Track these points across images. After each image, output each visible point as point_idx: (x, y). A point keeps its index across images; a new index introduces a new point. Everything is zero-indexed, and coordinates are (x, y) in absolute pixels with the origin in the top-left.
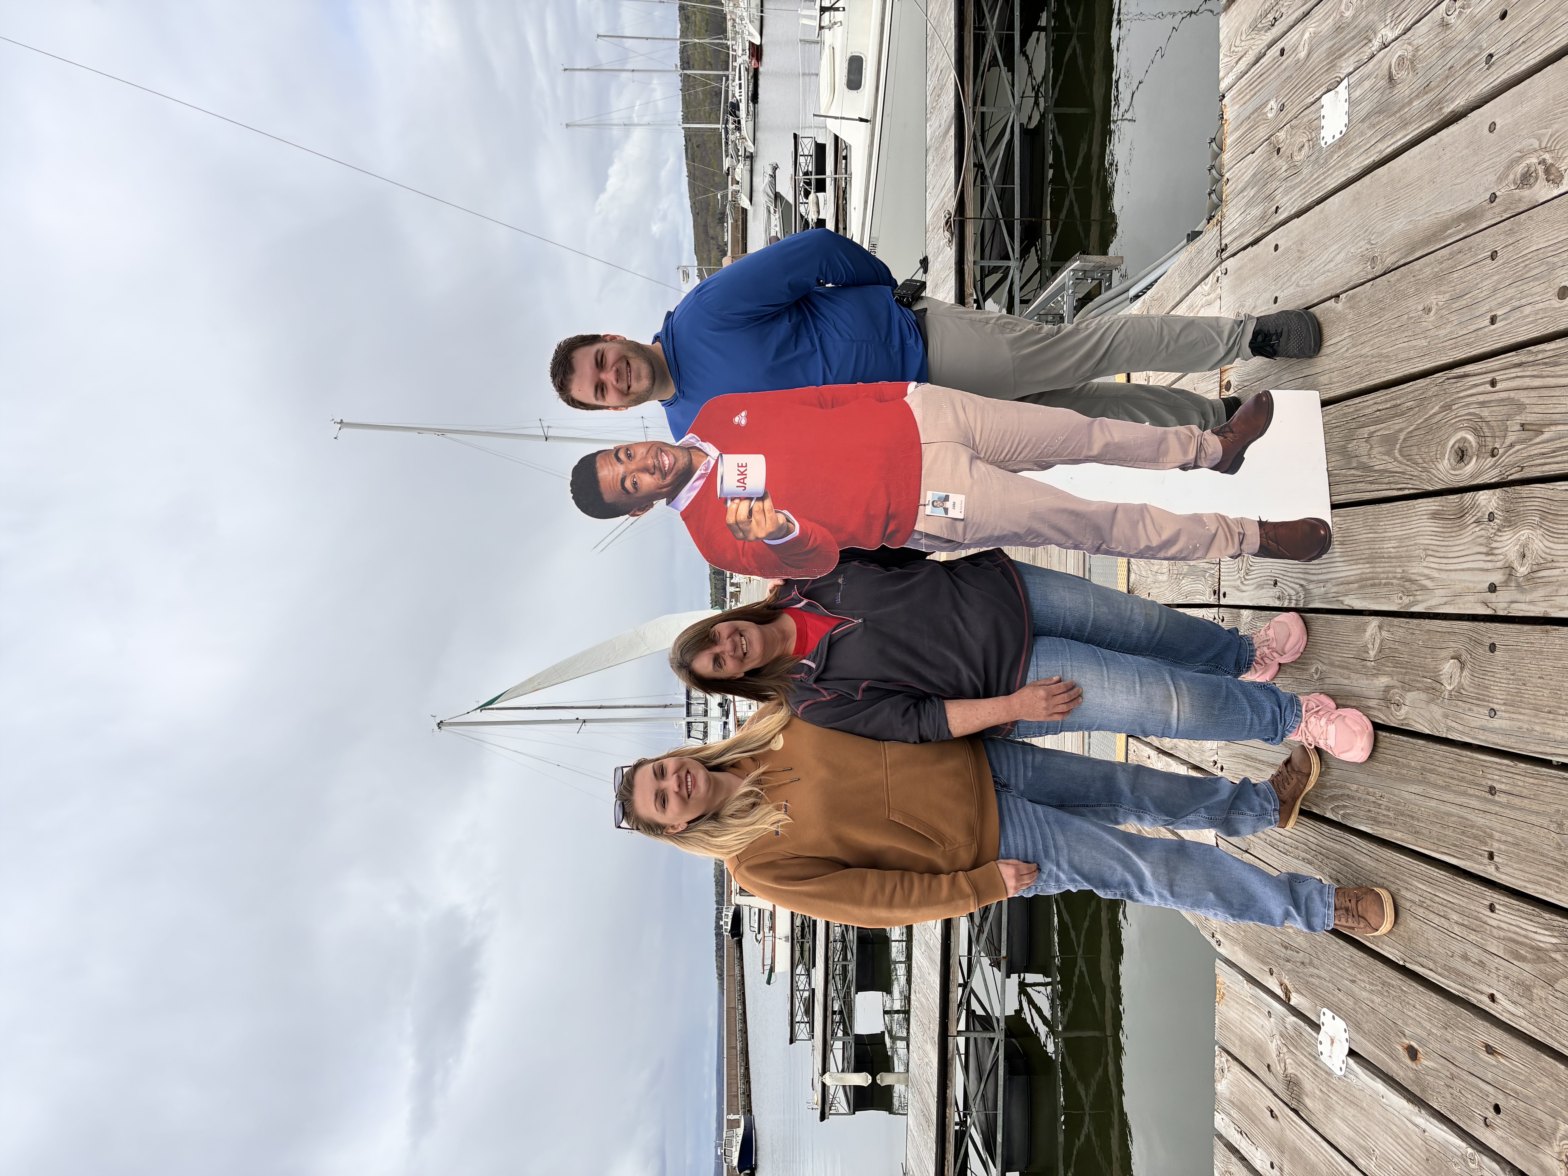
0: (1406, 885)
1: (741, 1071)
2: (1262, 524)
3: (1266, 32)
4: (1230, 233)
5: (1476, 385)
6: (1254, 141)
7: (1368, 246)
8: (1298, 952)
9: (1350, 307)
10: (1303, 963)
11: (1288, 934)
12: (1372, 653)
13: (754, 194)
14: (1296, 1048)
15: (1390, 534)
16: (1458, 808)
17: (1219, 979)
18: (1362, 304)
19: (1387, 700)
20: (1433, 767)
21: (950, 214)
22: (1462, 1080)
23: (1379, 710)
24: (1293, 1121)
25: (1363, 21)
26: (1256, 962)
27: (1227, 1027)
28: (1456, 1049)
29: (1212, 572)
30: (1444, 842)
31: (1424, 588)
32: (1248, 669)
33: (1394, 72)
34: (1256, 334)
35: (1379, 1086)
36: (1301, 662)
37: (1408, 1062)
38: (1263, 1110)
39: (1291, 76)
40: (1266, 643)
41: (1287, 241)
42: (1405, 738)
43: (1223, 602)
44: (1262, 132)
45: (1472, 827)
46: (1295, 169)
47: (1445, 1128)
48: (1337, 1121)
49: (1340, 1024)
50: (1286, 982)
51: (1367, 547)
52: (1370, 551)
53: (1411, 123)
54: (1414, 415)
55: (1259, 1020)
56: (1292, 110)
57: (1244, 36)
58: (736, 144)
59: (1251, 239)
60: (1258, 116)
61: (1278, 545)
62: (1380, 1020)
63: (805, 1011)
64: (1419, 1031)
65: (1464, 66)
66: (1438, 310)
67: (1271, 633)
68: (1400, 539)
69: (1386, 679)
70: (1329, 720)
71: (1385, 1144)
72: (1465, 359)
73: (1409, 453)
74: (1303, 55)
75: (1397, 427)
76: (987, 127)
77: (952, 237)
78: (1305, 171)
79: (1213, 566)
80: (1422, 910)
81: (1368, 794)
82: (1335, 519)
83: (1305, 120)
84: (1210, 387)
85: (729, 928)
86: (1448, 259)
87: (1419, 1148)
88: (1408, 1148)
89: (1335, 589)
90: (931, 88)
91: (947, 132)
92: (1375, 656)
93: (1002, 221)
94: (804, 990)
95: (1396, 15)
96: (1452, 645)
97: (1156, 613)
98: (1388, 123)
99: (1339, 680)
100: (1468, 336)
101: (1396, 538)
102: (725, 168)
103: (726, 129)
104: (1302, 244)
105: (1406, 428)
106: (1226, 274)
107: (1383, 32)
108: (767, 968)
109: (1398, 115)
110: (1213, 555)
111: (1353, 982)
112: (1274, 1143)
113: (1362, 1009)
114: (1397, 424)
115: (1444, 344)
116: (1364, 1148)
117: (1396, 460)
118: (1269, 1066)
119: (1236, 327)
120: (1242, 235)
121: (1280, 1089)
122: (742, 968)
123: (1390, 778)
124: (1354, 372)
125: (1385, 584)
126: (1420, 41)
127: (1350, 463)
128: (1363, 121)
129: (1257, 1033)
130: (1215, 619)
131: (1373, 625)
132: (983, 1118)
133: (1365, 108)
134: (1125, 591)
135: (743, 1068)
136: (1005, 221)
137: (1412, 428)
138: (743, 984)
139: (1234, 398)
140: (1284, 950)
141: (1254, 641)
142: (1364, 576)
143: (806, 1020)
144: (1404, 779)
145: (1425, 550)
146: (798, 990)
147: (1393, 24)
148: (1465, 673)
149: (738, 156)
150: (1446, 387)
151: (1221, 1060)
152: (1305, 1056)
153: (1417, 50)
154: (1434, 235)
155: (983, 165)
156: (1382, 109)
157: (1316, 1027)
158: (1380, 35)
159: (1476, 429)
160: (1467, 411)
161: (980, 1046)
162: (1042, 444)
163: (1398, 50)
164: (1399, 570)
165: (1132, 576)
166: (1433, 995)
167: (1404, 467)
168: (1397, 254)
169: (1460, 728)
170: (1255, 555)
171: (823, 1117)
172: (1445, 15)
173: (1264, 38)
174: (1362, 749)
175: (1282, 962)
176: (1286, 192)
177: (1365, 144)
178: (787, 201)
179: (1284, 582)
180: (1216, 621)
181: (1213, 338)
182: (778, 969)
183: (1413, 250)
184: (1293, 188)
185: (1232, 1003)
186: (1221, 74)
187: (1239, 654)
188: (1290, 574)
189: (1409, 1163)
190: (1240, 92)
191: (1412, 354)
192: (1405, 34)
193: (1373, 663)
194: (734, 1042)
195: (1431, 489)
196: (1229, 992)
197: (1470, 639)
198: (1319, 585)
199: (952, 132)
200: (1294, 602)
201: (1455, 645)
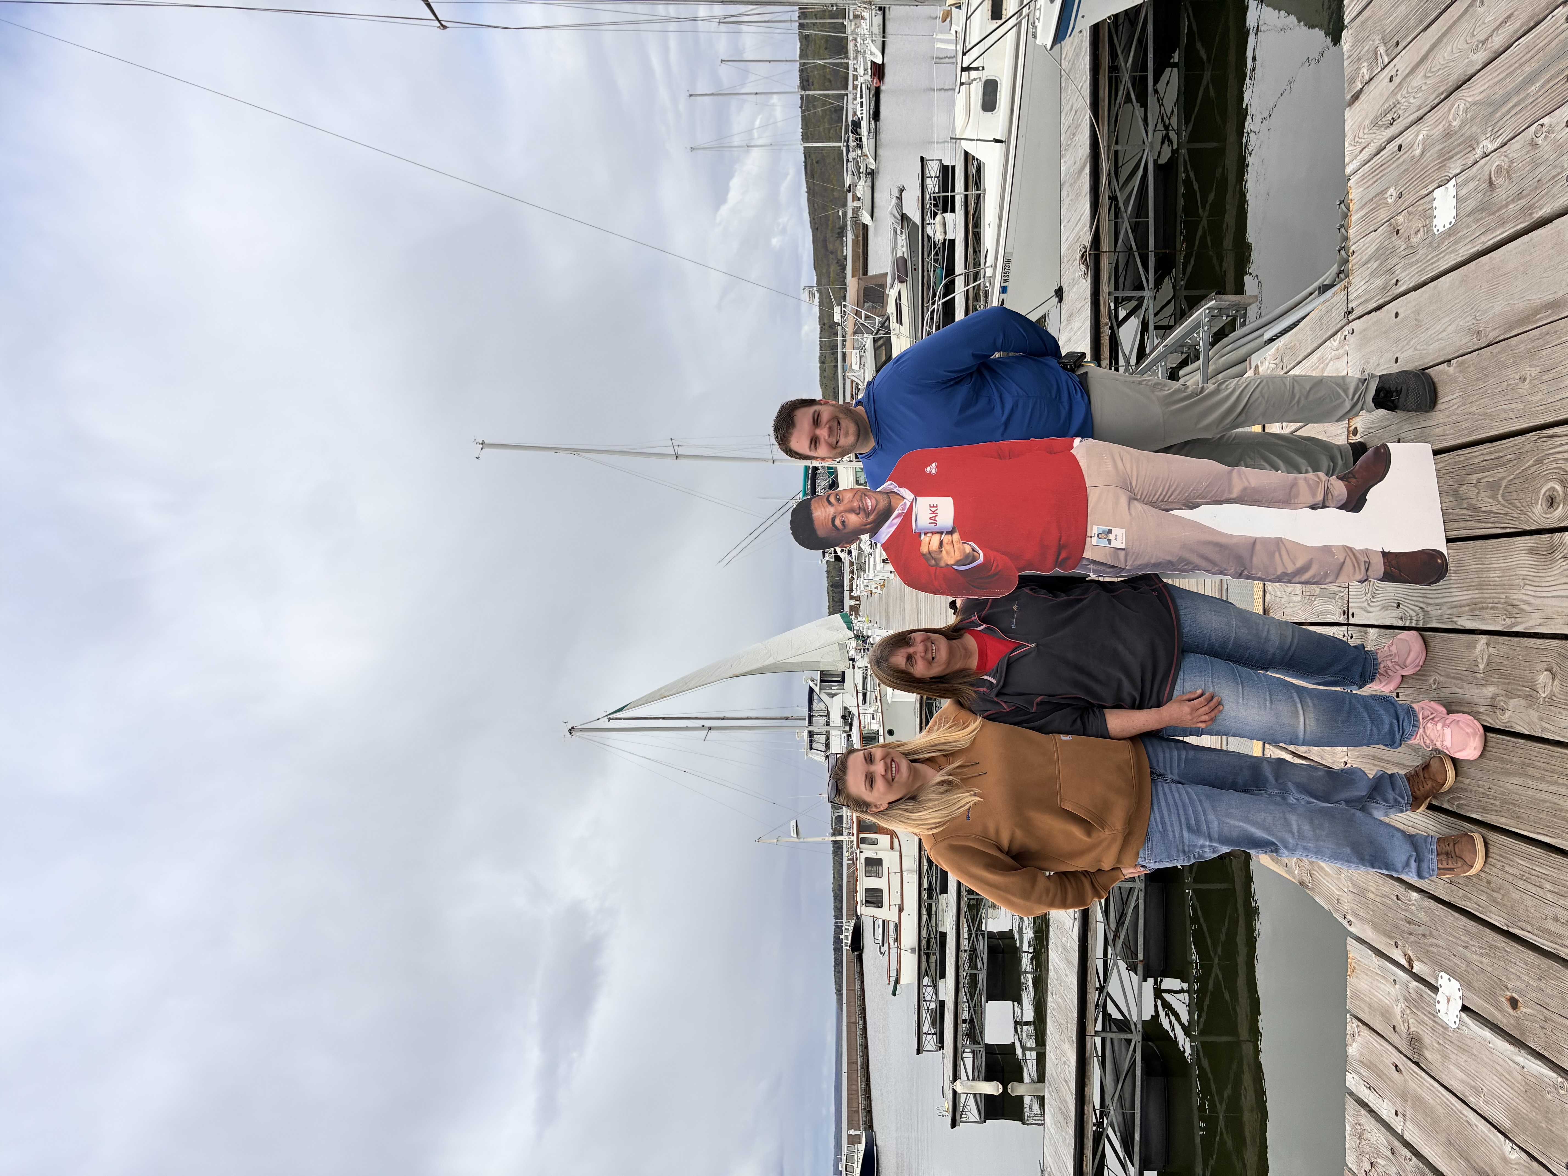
0: (1509, 862)
1: (861, 1086)
2: (1384, 554)
3: (1386, 129)
4: (1356, 298)
5: (1562, 445)
6: (1376, 221)
7: (1475, 322)
8: (1419, 926)
9: (1461, 372)
10: (1424, 935)
11: (1411, 912)
12: (1481, 666)
13: (875, 210)
14: (1417, 1008)
15: (1495, 566)
16: (1550, 795)
17: (1350, 955)
18: (1470, 370)
19: (1494, 706)
20: (1531, 762)
21: (1085, 248)
22: (1553, 1021)
23: (1488, 715)
24: (1414, 1072)
25: (1467, 131)
26: (1383, 938)
27: (1358, 997)
28: (1549, 996)
29: (1342, 594)
30: (1540, 824)
31: (1523, 612)
32: (1372, 680)
33: (1493, 178)
34: (1378, 391)
35: (1487, 1034)
36: (1421, 675)
37: (1510, 1011)
38: (1389, 1066)
39: (1408, 169)
40: (1390, 658)
41: (1405, 310)
42: (1508, 738)
43: (1351, 621)
44: (1384, 214)
45: (1561, 810)
46: (1412, 250)
47: (1540, 1063)
48: (1451, 1067)
49: (1455, 984)
50: (1410, 953)
51: (1476, 576)
52: (1479, 579)
53: (1508, 223)
54: (1513, 466)
55: (1386, 988)
56: (1409, 199)
57: (1366, 131)
58: (857, 162)
59: (1374, 305)
60: (1380, 200)
61: (1400, 571)
62: (1488, 977)
63: (932, 1022)
64: (1519, 984)
65: (1550, 180)
66: (1531, 380)
67: (1394, 648)
68: (1503, 570)
69: (1493, 688)
70: (1444, 724)
71: (1492, 1083)
72: (1553, 422)
73: (1509, 498)
74: (1418, 152)
75: (1500, 475)
76: (1120, 165)
77: (1087, 269)
78: (1421, 252)
79: (1342, 589)
80: (1522, 882)
81: (1478, 787)
82: (1450, 551)
83: (1421, 208)
84: (1339, 432)
85: (849, 942)
86: (1538, 339)
87: (1519, 1083)
88: (1510, 1084)
89: (1449, 612)
90: (1066, 126)
91: (1082, 169)
92: (1484, 669)
93: (1136, 254)
94: (931, 1001)
95: (1495, 131)
96: (1545, 659)
97: (1289, 633)
98: (1490, 220)
99: (1454, 690)
100: (1555, 404)
101: (1500, 569)
102: (847, 185)
103: (848, 147)
104: (1419, 314)
105: (1508, 476)
106: (1352, 333)
107: (1485, 143)
108: (893, 979)
109: (1497, 214)
110: (1343, 580)
111: (1466, 947)
112: (1398, 1094)
113: (1473, 969)
114: (1500, 473)
115: (1536, 409)
116: (1474, 1087)
117: (1499, 503)
118: (1394, 1027)
119: (1360, 384)
120: (1366, 301)
121: (1404, 1046)
122: (863, 982)
123: (1496, 772)
124: (1463, 427)
125: (1492, 608)
126: (1515, 155)
127: (1462, 504)
128: (1468, 215)
129: (1385, 1000)
130: (1344, 636)
131: (1482, 643)
132: (1120, 1118)
133: (1471, 205)
134: (1261, 613)
135: (863, 1083)
136: (1139, 254)
137: (1512, 477)
138: (864, 999)
139: (1360, 442)
140: (1407, 925)
141: (1379, 656)
142: (1475, 600)
143: (933, 1032)
144: (1508, 774)
145: (1523, 579)
146: (925, 1001)
147: (1492, 138)
148: (1556, 682)
149: (859, 173)
150: (1538, 444)
151: (1352, 1026)
152: (1426, 1015)
153: (1512, 162)
154: (1527, 317)
155: (1116, 197)
156: (1484, 208)
157: (1435, 989)
158: (1482, 146)
159: (1562, 481)
160: (1555, 466)
161: (1116, 1048)
162: (1189, 488)
163: (1497, 160)
164: (1503, 596)
165: (1268, 596)
166: (1531, 953)
167: (1506, 509)
168: (1497, 330)
169: (1552, 728)
170: (1379, 580)
171: (954, 1124)
172: (1534, 137)
173: (1384, 134)
174: (1475, 749)
175: (1405, 935)
176: (1404, 268)
177: (1471, 235)
178: (914, 223)
179: (1406, 604)
180: (1345, 639)
181: (1339, 394)
182: (903, 981)
183: (1511, 328)
184: (1411, 265)
185: (1362, 975)
186: (1347, 160)
187: (1364, 667)
188: (1410, 598)
189: (1511, 1096)
190: (1363, 178)
191: (1512, 415)
192: (1502, 147)
193: (1482, 675)
194: (855, 1058)
195: (1528, 529)
196: (1359, 965)
197: (1560, 654)
198: (1436, 607)
199: (1087, 170)
200: (1414, 622)
201: (1549, 659)
